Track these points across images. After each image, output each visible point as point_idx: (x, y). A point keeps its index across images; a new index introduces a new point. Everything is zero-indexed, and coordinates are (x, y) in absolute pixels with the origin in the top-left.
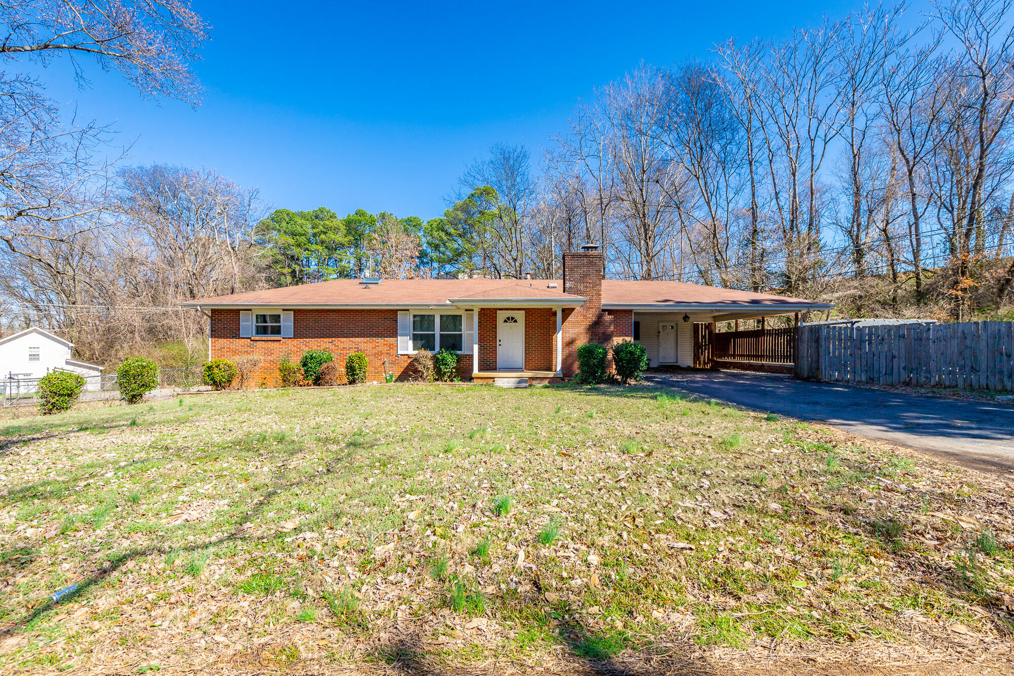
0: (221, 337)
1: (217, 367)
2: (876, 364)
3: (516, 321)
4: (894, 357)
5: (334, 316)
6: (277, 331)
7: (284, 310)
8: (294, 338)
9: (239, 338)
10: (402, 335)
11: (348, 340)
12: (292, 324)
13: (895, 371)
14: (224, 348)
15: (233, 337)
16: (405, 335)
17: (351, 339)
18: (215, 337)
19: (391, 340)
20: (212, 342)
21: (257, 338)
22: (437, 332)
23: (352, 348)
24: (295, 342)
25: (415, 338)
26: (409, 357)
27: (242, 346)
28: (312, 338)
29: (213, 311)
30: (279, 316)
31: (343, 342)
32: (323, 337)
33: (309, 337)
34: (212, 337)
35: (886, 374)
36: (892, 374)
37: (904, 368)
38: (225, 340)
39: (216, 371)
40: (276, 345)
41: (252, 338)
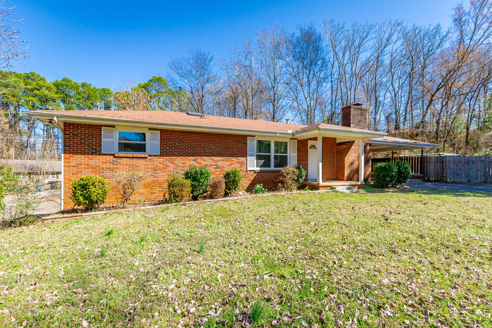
0: (77, 153)
1: (93, 185)
2: (471, 174)
3: (316, 148)
4: (479, 170)
5: (197, 137)
6: (141, 148)
7: (150, 129)
8: (161, 156)
9: (100, 154)
10: (250, 156)
11: (209, 158)
12: (159, 142)
13: (479, 177)
14: (81, 164)
15: (92, 154)
16: (252, 156)
17: (212, 158)
18: (70, 153)
19: (242, 159)
20: (65, 158)
21: (122, 155)
22: (272, 154)
23: (212, 165)
24: (162, 159)
25: (259, 158)
26: (255, 173)
27: (103, 163)
28: (177, 156)
29: (65, 124)
30: (144, 134)
31: (205, 160)
32: (188, 156)
33: (175, 155)
34: (65, 153)
35: (475, 178)
36: (477, 178)
37: (483, 176)
38: (83, 156)
39: (92, 189)
40: (142, 162)
41: (116, 155)
